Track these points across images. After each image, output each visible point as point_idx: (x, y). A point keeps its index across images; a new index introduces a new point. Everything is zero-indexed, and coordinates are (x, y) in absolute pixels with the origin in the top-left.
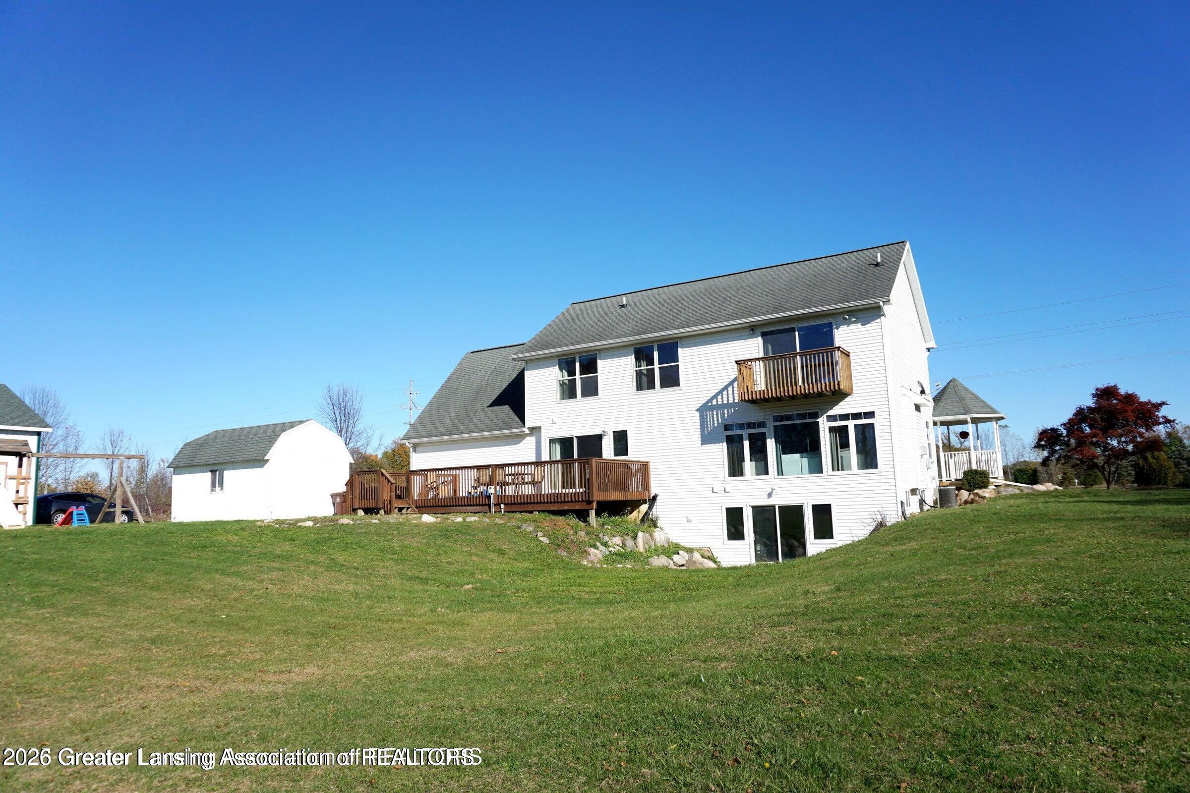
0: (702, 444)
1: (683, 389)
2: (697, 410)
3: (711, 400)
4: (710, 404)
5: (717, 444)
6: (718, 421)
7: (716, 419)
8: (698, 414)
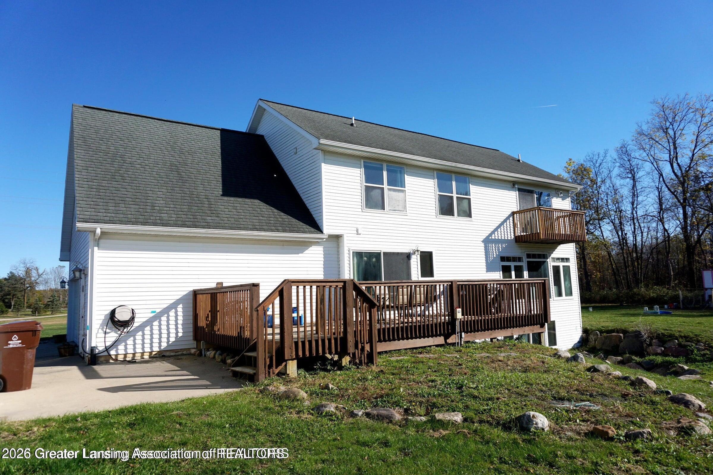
0: (487, 272)
1: (474, 220)
2: (483, 241)
3: (490, 235)
4: (490, 238)
5: (496, 272)
6: (496, 253)
7: (495, 252)
8: (483, 245)
